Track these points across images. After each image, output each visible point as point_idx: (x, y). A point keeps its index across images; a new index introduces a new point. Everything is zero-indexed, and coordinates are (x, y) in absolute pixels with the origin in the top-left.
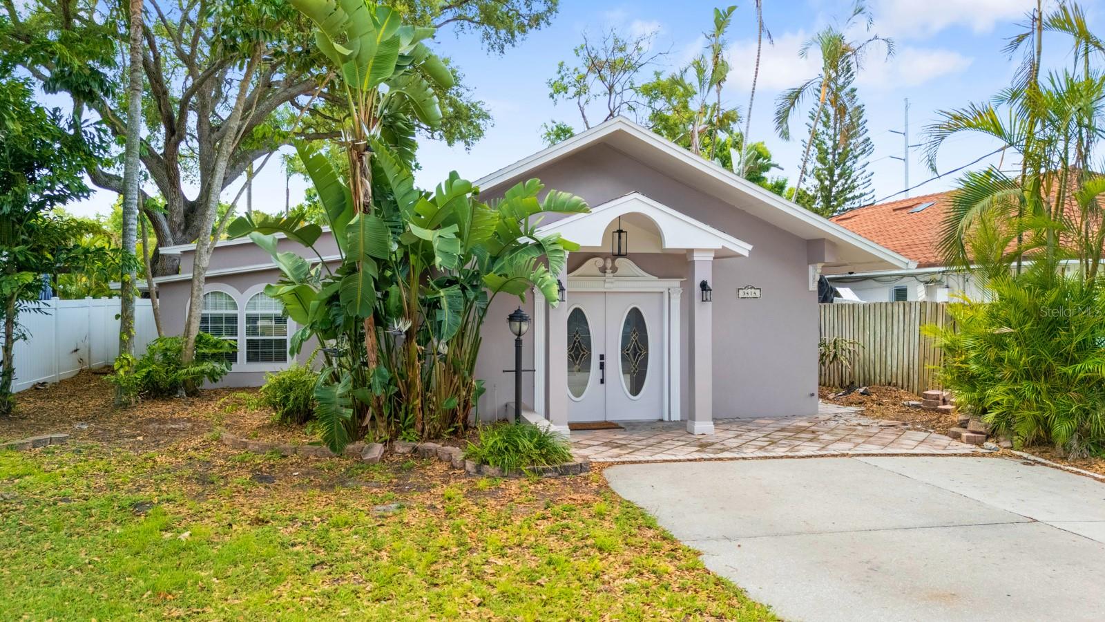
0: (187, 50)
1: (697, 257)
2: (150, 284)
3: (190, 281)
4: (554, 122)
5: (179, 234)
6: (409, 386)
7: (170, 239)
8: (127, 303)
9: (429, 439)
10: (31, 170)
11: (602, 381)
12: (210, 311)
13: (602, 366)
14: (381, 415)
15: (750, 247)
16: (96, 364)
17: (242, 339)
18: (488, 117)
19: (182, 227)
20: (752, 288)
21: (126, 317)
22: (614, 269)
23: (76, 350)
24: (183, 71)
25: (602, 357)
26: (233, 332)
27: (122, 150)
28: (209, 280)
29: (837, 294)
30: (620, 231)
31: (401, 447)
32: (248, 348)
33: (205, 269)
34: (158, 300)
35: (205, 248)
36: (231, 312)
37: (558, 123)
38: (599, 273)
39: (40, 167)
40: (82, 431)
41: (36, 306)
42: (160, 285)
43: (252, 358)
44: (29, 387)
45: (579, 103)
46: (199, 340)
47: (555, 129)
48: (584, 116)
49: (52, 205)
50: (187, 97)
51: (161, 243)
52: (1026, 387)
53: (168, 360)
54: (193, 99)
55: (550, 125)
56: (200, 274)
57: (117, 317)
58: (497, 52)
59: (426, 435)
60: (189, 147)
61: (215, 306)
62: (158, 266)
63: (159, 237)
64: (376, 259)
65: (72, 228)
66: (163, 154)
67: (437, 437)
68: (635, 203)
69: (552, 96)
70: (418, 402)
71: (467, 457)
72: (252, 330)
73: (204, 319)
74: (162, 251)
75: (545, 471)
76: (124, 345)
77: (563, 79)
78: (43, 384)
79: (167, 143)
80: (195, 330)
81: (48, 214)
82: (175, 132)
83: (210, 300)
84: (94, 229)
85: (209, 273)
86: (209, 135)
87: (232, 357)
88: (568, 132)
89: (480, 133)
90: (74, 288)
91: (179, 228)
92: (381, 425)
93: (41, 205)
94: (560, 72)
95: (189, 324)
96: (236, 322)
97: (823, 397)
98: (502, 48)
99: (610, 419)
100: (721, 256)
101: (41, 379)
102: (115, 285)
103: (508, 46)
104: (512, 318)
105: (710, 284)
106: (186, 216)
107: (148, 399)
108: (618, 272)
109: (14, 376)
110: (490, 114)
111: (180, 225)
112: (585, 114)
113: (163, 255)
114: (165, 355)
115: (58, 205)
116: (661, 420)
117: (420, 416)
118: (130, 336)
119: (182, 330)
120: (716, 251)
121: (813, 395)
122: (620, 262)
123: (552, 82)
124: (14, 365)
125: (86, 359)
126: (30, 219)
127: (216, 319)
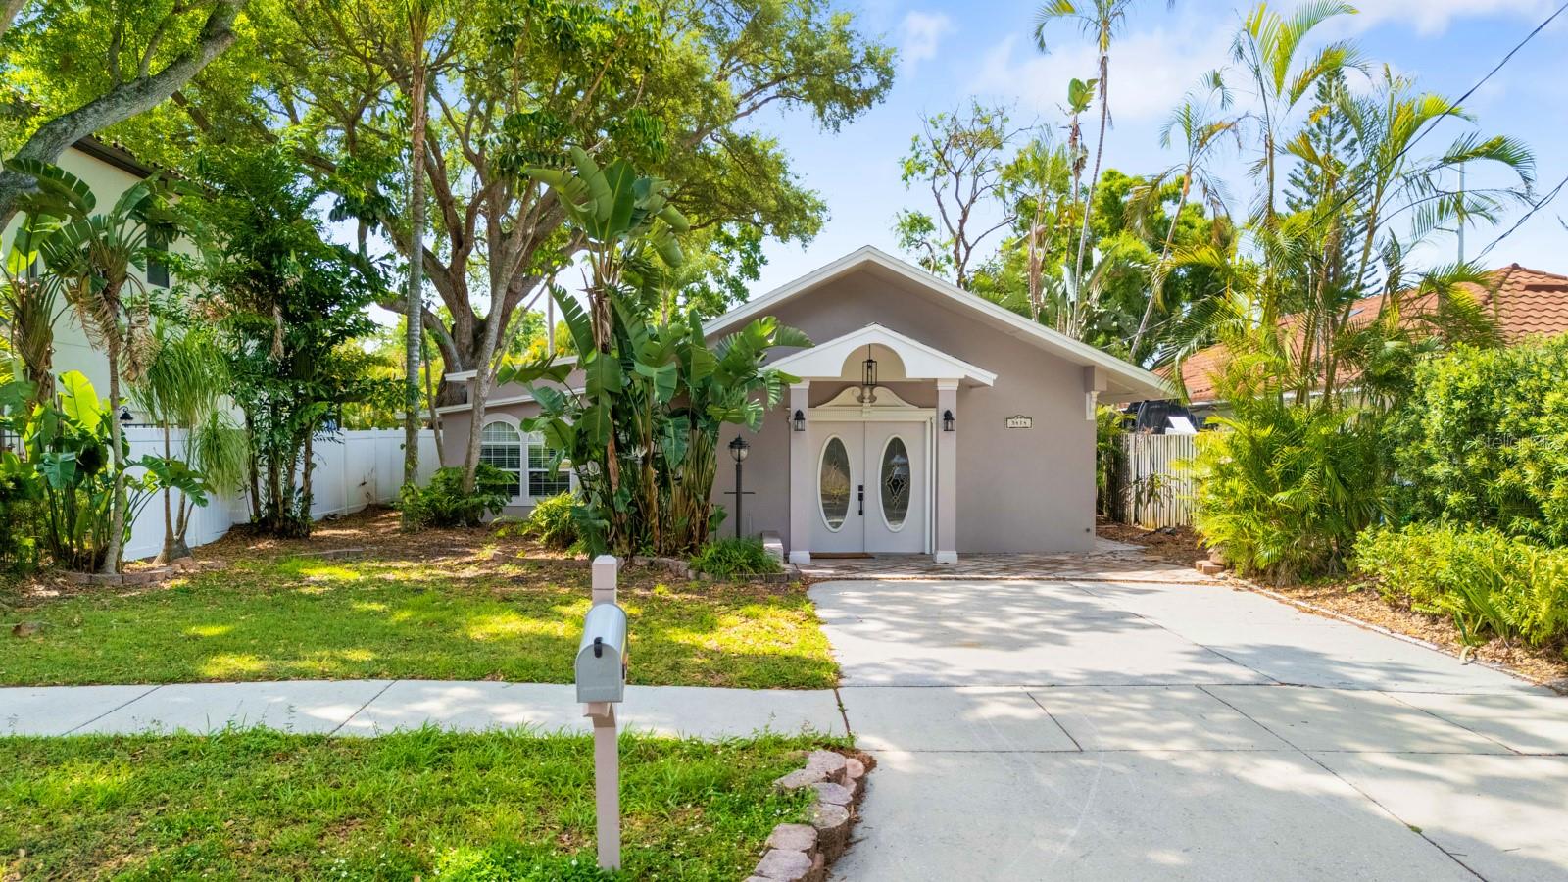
0: (475, 148)
1: (941, 387)
2: (433, 414)
3: (470, 412)
4: (906, 211)
5: (468, 358)
6: (648, 506)
7: (458, 363)
8: (411, 433)
9: (666, 554)
10: (324, 306)
11: (861, 513)
12: (492, 443)
13: (861, 497)
14: (624, 532)
15: (994, 377)
16: (382, 500)
17: (525, 470)
18: (824, 209)
19: (471, 350)
20: (1023, 417)
21: (410, 447)
22: (873, 399)
23: (363, 484)
24: (470, 172)
25: (861, 488)
26: (515, 463)
27: (405, 260)
28: (490, 410)
29: (1169, 425)
30: (870, 361)
31: (640, 561)
32: (531, 481)
33: (485, 399)
34: (441, 432)
35: (485, 378)
36: (516, 443)
37: (911, 212)
38: (857, 402)
39: (332, 304)
40: (372, 550)
41: (331, 435)
42: (443, 415)
43: (535, 490)
44: (321, 518)
45: (933, 188)
46: (480, 470)
47: (909, 219)
48: (940, 204)
49: (343, 339)
50: (476, 201)
51: (449, 369)
52: (1245, 519)
53: (449, 491)
54: (484, 203)
55: (903, 215)
56: (480, 404)
57: (402, 447)
58: (832, 129)
59: (663, 551)
60: (479, 252)
61: (498, 437)
62: (445, 394)
63: (447, 361)
64: (610, 393)
65: (360, 361)
66: (451, 267)
67: (674, 553)
68: (875, 334)
69: (905, 179)
70: (655, 521)
71: (690, 568)
72: (533, 463)
73: (487, 451)
74: (450, 378)
75: (751, 578)
76: (409, 474)
77: (917, 157)
78: (334, 516)
79: (454, 254)
80: (476, 458)
81: (339, 349)
82: (462, 243)
83: (493, 430)
84: (381, 361)
85: (489, 403)
86: (500, 244)
87: (515, 490)
88: (926, 222)
89: (816, 226)
90: (357, 418)
91: (468, 351)
92: (624, 542)
93: (334, 341)
94: (914, 148)
95: (469, 454)
96: (519, 454)
97: (1099, 534)
98: (837, 125)
99: (868, 550)
100: (966, 387)
101: (332, 511)
102: (400, 414)
103: (844, 123)
104: (732, 445)
105: (954, 415)
106: (475, 337)
107: (431, 527)
108: (876, 402)
109: (312, 501)
110: (828, 205)
111: (469, 347)
112: (942, 201)
113: (450, 382)
114: (447, 484)
115: (349, 339)
116: (923, 553)
117: (658, 534)
118: (415, 466)
119: (462, 462)
120: (960, 380)
121: (1088, 530)
122: (878, 391)
123: (906, 160)
124: (312, 491)
125: (373, 494)
126: (325, 353)
127: (499, 451)
